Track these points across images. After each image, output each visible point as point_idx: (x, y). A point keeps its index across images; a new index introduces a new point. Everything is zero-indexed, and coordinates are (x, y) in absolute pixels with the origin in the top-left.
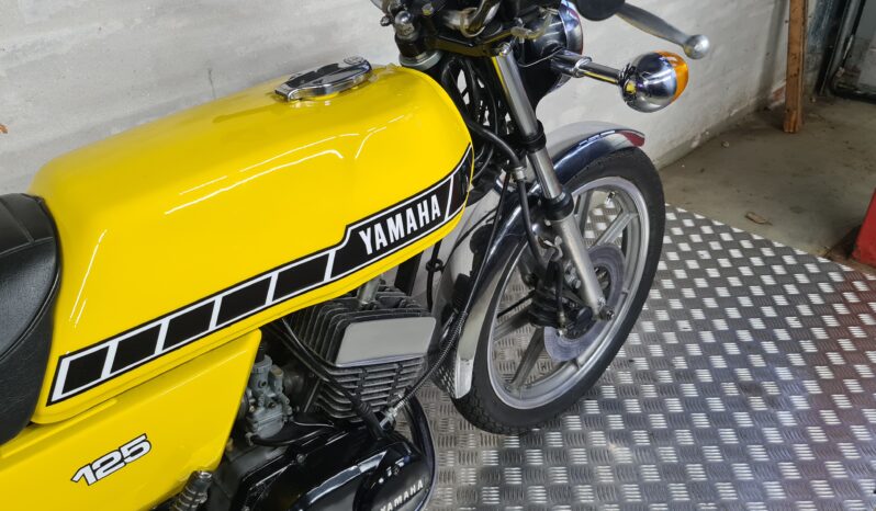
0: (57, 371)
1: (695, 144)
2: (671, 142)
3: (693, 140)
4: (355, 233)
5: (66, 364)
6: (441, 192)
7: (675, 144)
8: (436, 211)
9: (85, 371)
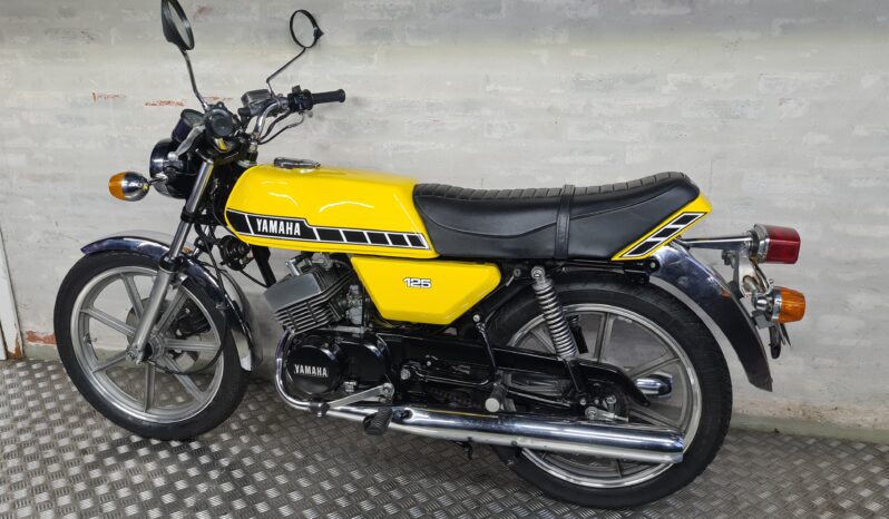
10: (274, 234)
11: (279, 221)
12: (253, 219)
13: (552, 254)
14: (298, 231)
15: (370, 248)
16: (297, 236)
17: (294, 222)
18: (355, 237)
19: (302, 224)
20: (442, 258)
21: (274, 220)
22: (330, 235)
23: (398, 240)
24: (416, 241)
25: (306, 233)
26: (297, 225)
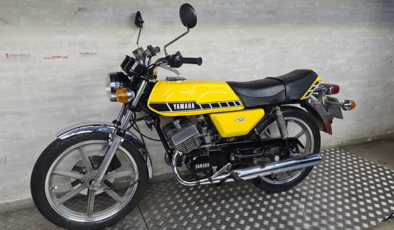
10: (183, 110)
11: (185, 103)
12: (171, 105)
13: (285, 100)
14: (193, 107)
15: (221, 109)
16: (193, 109)
17: (191, 103)
18: (215, 105)
19: (195, 103)
20: (246, 108)
21: (182, 103)
22: (206, 106)
23: (231, 104)
24: (238, 103)
25: (197, 107)
26: (193, 104)
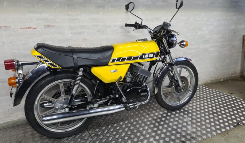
0: (111, 60)
1: (222, 80)
2: (215, 78)
3: (221, 79)
4: (142, 55)
5: (112, 59)
6: (154, 54)
7: (216, 79)
8: (153, 56)
9: (114, 60)
